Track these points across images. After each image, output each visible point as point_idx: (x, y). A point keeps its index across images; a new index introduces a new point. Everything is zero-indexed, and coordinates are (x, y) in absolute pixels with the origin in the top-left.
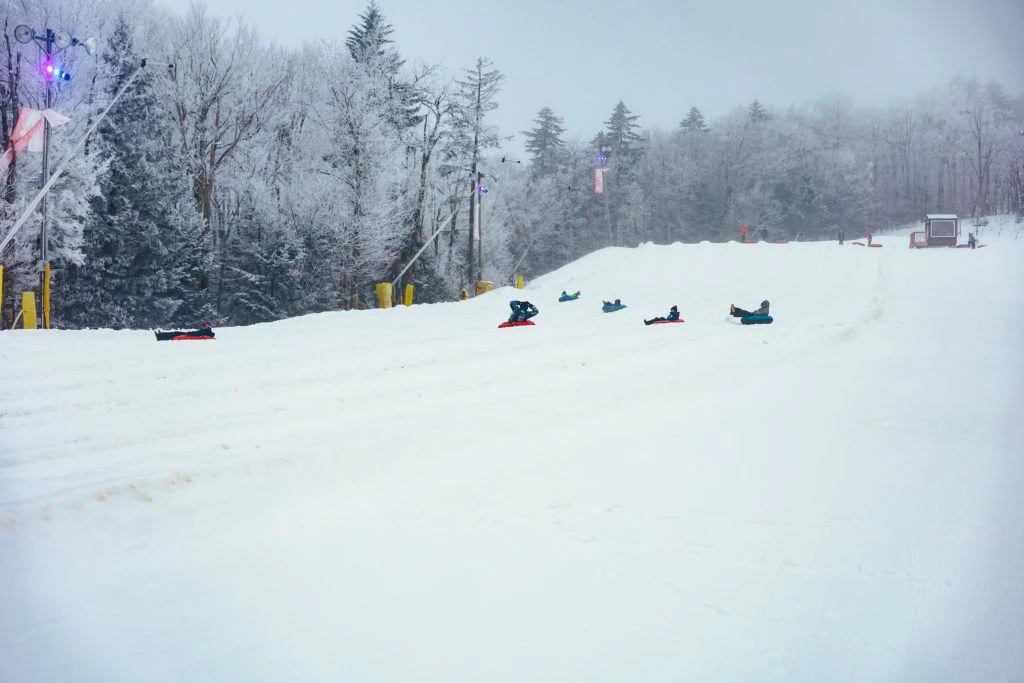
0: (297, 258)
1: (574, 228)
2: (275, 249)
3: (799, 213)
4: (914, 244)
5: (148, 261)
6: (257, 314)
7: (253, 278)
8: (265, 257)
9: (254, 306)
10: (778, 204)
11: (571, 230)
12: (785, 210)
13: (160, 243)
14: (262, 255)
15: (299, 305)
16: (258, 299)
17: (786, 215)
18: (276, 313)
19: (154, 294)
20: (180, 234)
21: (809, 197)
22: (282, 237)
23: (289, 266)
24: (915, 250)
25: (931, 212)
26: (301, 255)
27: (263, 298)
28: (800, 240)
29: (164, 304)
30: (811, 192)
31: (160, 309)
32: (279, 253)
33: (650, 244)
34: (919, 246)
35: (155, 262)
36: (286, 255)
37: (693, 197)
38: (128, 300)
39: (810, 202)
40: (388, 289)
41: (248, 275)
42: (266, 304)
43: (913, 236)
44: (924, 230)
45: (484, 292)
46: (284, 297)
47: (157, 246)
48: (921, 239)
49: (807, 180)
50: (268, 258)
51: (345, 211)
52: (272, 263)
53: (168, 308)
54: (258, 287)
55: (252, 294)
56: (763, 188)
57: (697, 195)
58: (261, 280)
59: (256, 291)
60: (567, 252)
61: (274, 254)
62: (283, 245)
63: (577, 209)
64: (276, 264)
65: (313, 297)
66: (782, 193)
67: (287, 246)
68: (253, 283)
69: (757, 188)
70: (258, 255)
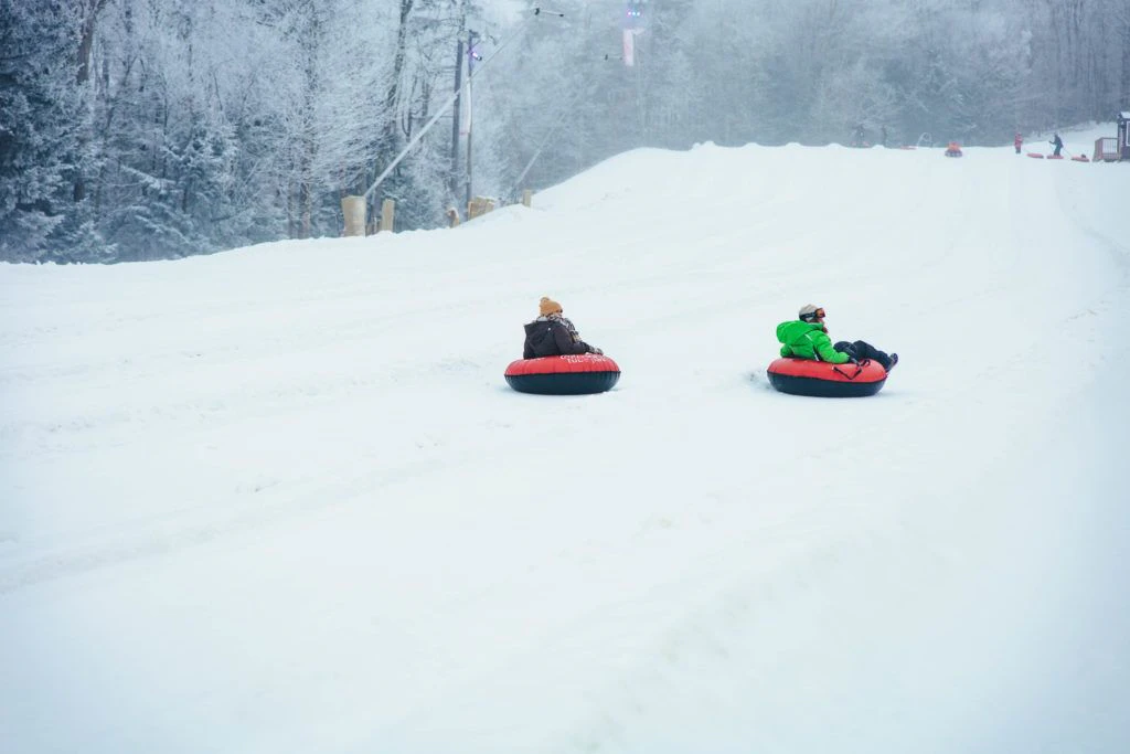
0: (225, 153)
1: (585, 117)
2: (192, 139)
3: (921, 104)
4: (1100, 155)
5: (9, 155)
6: (162, 239)
7: (157, 184)
8: (176, 152)
9: (158, 227)
10: (891, 90)
11: (581, 121)
12: (901, 98)
13: (31, 127)
14: (170, 149)
15: (226, 226)
16: (165, 217)
17: (902, 108)
18: (192, 239)
19: (20, 206)
20: (60, 113)
21: (936, 80)
22: (203, 122)
23: (212, 166)
24: (1102, 164)
25: (1126, 110)
26: (231, 151)
27: (172, 215)
28: (923, 144)
29: (34, 222)
30: (938, 73)
31: (29, 230)
32: (197, 147)
34: (1109, 160)
35: (20, 155)
36: (209, 149)
37: (763, 75)
39: (938, 88)
40: (360, 205)
41: (148, 178)
42: (176, 224)
43: (1099, 143)
44: (1116, 136)
45: (483, 212)
46: (204, 215)
47: (26, 131)
48: (1110, 148)
49: (932, 56)
50: (179, 153)
51: (298, 84)
52: (187, 161)
53: (40, 227)
54: (161, 198)
55: (154, 208)
56: (869, 65)
57: (770, 72)
58: (168, 188)
59: (161, 204)
60: (578, 155)
61: (190, 148)
62: (203, 134)
63: (592, 90)
64: (194, 163)
65: (248, 216)
66: (896, 74)
67: (210, 136)
68: (155, 191)
69: (859, 66)
70: (165, 149)
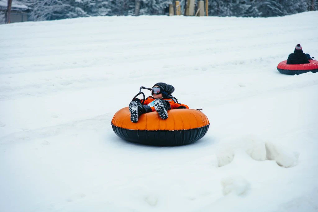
9: (273, 8)
16: (274, 5)
19: (240, 2)
31: (242, 9)
38: (229, 5)
42: (278, 7)
46: (285, 4)
53: (245, 8)
55: (272, 3)
65: (297, 5)
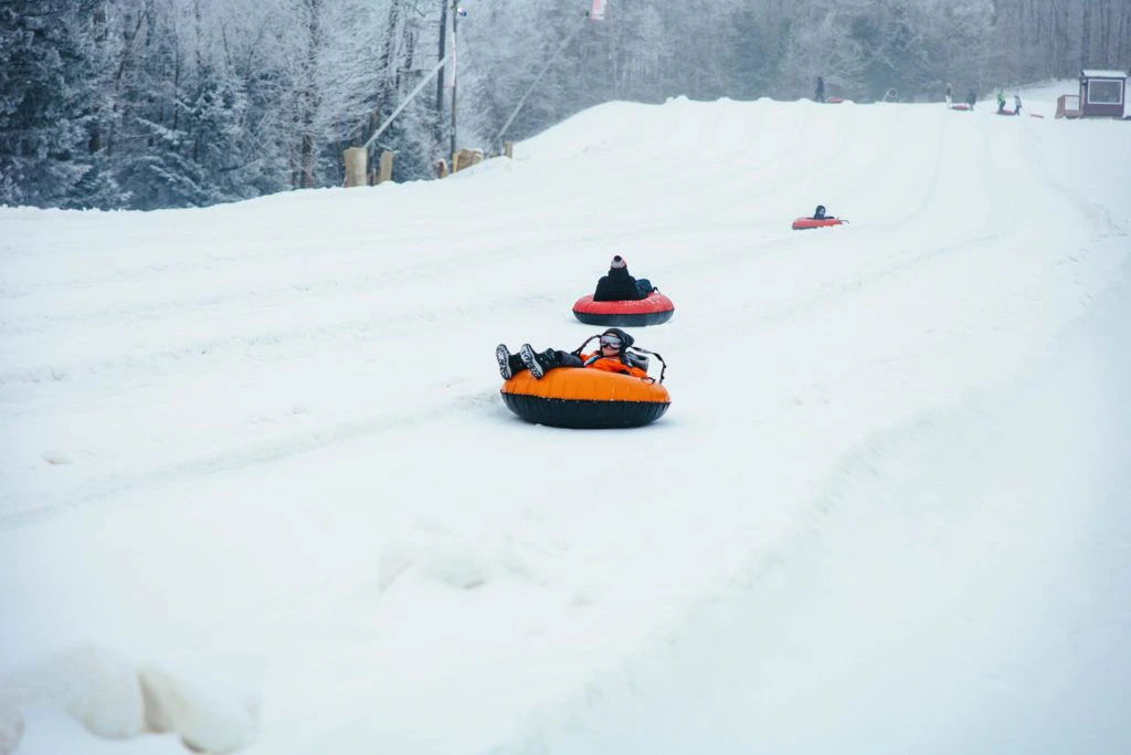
0: (235, 106)
1: (558, 71)
2: (204, 90)
3: (887, 60)
4: (1062, 112)
5: (41, 106)
6: (174, 188)
7: (170, 135)
8: (187, 104)
9: (171, 176)
10: (858, 47)
11: (554, 74)
12: (868, 54)
13: (62, 79)
14: (182, 101)
15: (236, 177)
16: (177, 166)
17: (868, 63)
18: (204, 188)
19: (50, 155)
20: (89, 67)
21: (902, 37)
22: (214, 75)
23: (223, 119)
24: (1064, 120)
25: (1088, 68)
26: (241, 103)
27: (184, 164)
28: (889, 100)
29: (63, 171)
30: (905, 30)
31: (58, 178)
32: (208, 99)
33: (683, 99)
34: (1071, 116)
35: (51, 107)
36: (220, 102)
37: (733, 31)
38: (12, 163)
39: (903, 44)
40: (361, 156)
41: (162, 130)
42: (189, 174)
43: (1061, 101)
44: (1077, 93)
45: (470, 164)
46: (214, 164)
47: (57, 84)
48: (1072, 105)
49: (899, 13)
50: (191, 105)
51: (299, 39)
52: (198, 114)
53: (69, 176)
54: (172, 148)
55: (166, 158)
56: (838, 21)
57: (739, 28)
58: (181, 139)
59: (174, 154)
60: (550, 108)
61: (201, 101)
62: (214, 87)
63: (564, 44)
64: (205, 115)
65: (256, 166)
66: (863, 30)
67: (221, 89)
68: (169, 142)
69: (827, 22)
70: (177, 101)
